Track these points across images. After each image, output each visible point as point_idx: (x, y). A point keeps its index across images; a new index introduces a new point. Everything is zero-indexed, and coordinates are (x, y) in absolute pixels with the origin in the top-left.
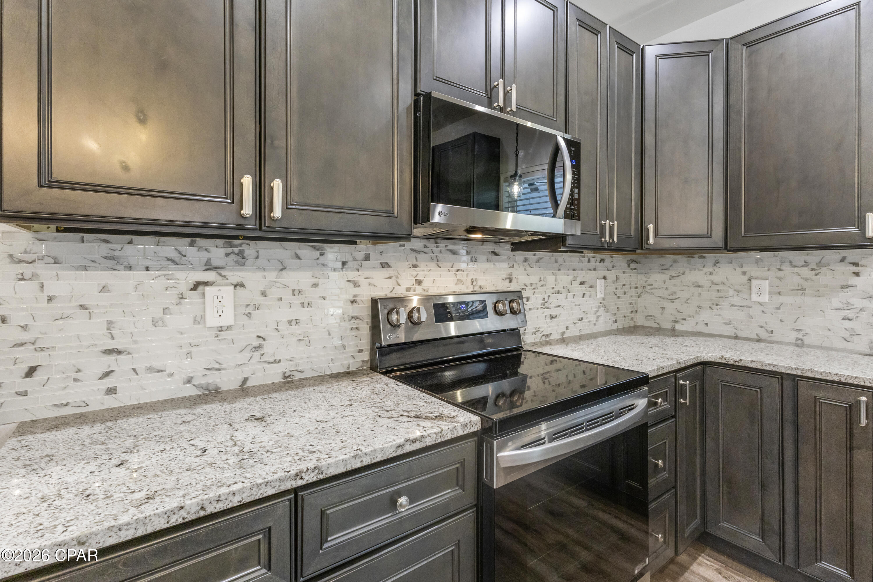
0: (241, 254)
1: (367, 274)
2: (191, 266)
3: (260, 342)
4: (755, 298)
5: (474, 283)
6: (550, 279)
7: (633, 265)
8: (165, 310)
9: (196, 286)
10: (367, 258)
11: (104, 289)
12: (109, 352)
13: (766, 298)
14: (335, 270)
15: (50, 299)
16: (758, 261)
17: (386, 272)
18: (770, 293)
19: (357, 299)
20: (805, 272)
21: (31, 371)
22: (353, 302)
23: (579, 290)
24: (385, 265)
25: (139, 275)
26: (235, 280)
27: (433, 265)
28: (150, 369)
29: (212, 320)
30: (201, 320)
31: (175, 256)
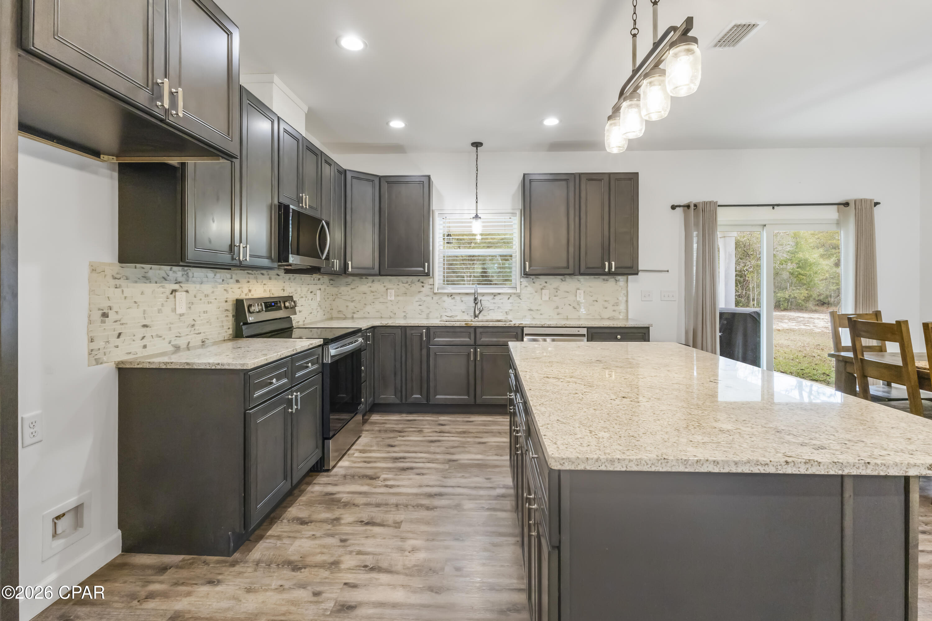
0: (188, 275)
1: (231, 286)
2: (171, 281)
3: (194, 322)
4: (389, 298)
6: (299, 289)
7: (331, 282)
8: (162, 305)
9: (172, 292)
11: (142, 293)
12: (144, 326)
13: (393, 298)
15: (125, 298)
16: (390, 281)
17: (238, 285)
18: (395, 296)
19: (228, 300)
20: (406, 285)
21: (119, 335)
22: (226, 301)
23: (310, 296)
24: (237, 281)
25: (153, 285)
26: (185, 289)
27: (255, 281)
28: (157, 336)
29: (179, 311)
30: (174, 310)
31: (165, 276)
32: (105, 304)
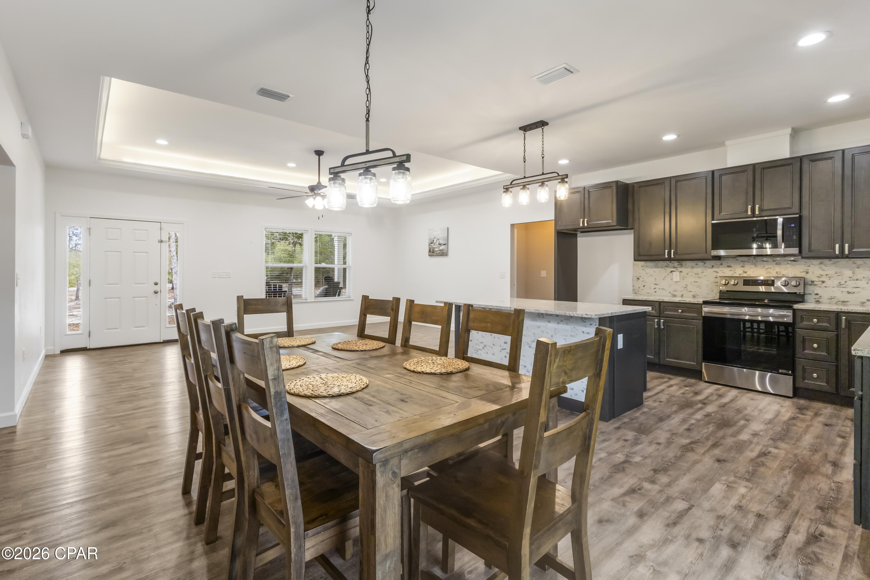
0: (682, 264)
1: (721, 269)
2: (670, 267)
3: (686, 286)
5: (778, 273)
6: (848, 272)
8: (665, 277)
9: (671, 272)
10: (722, 264)
11: (654, 272)
12: (655, 284)
14: (709, 268)
17: (730, 269)
21: (644, 286)
22: (716, 278)
24: (729, 266)
25: (660, 269)
26: (680, 271)
28: (662, 289)
29: (674, 280)
30: (672, 279)
31: (667, 265)
32: (638, 275)
